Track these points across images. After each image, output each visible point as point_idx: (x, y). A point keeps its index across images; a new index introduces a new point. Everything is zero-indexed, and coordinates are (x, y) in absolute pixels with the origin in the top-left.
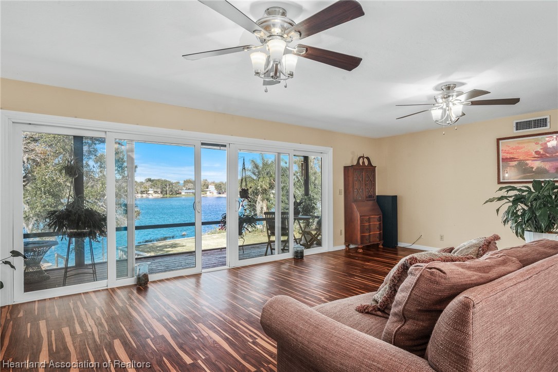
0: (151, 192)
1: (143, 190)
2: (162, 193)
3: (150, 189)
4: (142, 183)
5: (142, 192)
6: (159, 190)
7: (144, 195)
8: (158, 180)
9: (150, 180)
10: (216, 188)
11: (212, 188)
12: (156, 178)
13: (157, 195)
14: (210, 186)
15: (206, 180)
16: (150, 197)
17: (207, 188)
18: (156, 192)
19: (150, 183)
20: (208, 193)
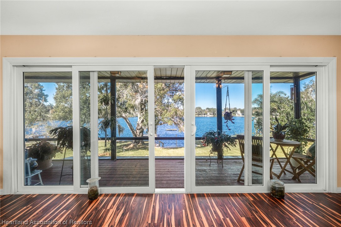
0: (208, 114)
1: (205, 113)
2: (213, 114)
3: (208, 113)
4: (204, 110)
5: (204, 114)
6: (212, 113)
7: (205, 116)
8: (212, 109)
9: (208, 109)
10: (241, 112)
11: (239, 112)
12: (211, 108)
13: (211, 116)
14: (238, 111)
15: (236, 108)
16: (208, 116)
17: (236, 112)
18: (211, 114)
19: (208, 110)
20: (237, 115)
